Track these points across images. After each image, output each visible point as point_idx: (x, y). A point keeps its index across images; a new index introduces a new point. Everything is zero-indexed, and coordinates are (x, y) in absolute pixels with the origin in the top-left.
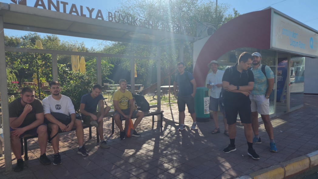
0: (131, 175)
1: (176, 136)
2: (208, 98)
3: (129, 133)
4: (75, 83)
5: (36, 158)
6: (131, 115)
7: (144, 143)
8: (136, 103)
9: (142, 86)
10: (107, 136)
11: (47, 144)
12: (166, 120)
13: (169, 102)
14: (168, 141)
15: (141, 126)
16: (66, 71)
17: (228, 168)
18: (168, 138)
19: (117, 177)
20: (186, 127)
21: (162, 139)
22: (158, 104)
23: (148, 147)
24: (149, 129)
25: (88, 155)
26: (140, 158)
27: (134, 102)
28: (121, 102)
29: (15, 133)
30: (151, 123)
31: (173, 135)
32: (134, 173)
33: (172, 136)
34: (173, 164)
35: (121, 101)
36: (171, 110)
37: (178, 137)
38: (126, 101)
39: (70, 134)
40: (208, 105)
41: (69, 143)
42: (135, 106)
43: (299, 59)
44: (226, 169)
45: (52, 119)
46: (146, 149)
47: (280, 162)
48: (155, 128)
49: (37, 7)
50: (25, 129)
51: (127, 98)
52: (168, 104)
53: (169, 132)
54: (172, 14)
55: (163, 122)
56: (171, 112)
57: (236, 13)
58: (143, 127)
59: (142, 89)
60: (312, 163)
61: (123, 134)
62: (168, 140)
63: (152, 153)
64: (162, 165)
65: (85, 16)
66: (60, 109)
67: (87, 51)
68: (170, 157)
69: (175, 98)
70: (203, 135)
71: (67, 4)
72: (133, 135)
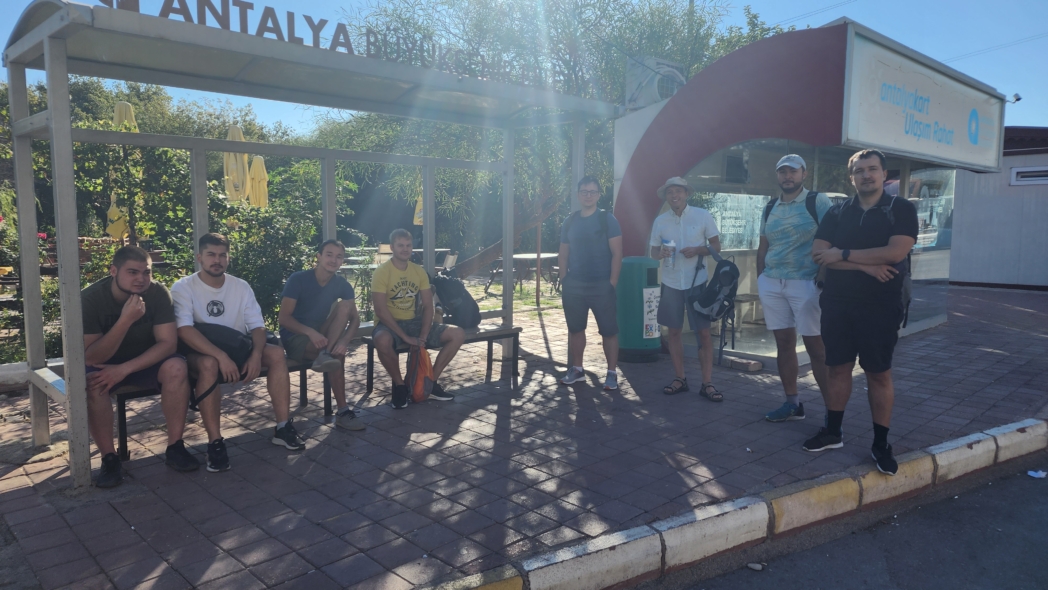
0: (435, 496)
1: (558, 399)
2: (657, 291)
3: (419, 389)
4: (247, 239)
5: (150, 454)
6: (425, 337)
7: (465, 416)
8: (438, 301)
9: (453, 254)
10: (353, 398)
11: (186, 412)
12: (527, 356)
13: (538, 303)
14: (534, 413)
15: (454, 373)
16: (220, 200)
17: (703, 480)
18: (536, 404)
19: (394, 501)
20: (586, 376)
21: (519, 408)
22: (503, 307)
23: (478, 428)
24: (478, 381)
25: (303, 447)
26: (456, 456)
27: (435, 300)
28: (395, 298)
29: (100, 379)
30: (484, 364)
31: (549, 396)
32: (441, 492)
33: (548, 399)
34: (551, 470)
35: (395, 294)
36: (543, 327)
37: (565, 404)
38: (410, 294)
39: (239, 392)
40: (655, 312)
41: (242, 417)
42: (437, 311)
43: (939, 174)
44: (697, 482)
45: (199, 342)
46: (472, 433)
47: (848, 467)
48: (496, 377)
49: (167, 16)
50: (127, 368)
51: (413, 285)
52: (535, 310)
53: (537, 388)
54: (549, 26)
55: (520, 361)
56: (544, 333)
57: (753, 22)
58: (460, 375)
59: (450, 262)
60: (941, 472)
61: (401, 393)
62: (536, 410)
63: (490, 443)
64: (520, 472)
65: (300, 41)
66: (220, 313)
67: (262, 136)
68: (542, 451)
69: (554, 292)
70: (637, 398)
71: (251, 6)
72: (432, 396)
